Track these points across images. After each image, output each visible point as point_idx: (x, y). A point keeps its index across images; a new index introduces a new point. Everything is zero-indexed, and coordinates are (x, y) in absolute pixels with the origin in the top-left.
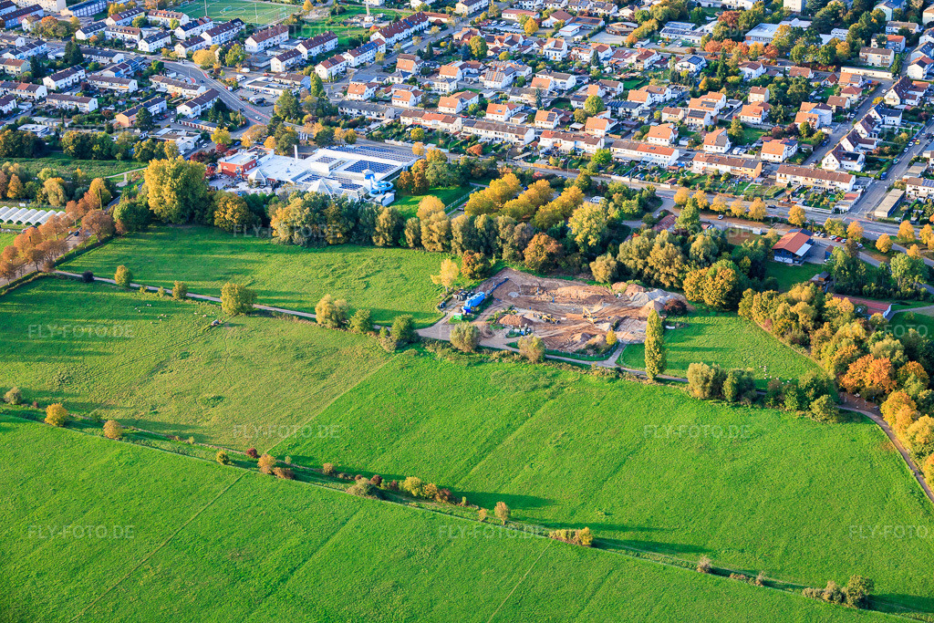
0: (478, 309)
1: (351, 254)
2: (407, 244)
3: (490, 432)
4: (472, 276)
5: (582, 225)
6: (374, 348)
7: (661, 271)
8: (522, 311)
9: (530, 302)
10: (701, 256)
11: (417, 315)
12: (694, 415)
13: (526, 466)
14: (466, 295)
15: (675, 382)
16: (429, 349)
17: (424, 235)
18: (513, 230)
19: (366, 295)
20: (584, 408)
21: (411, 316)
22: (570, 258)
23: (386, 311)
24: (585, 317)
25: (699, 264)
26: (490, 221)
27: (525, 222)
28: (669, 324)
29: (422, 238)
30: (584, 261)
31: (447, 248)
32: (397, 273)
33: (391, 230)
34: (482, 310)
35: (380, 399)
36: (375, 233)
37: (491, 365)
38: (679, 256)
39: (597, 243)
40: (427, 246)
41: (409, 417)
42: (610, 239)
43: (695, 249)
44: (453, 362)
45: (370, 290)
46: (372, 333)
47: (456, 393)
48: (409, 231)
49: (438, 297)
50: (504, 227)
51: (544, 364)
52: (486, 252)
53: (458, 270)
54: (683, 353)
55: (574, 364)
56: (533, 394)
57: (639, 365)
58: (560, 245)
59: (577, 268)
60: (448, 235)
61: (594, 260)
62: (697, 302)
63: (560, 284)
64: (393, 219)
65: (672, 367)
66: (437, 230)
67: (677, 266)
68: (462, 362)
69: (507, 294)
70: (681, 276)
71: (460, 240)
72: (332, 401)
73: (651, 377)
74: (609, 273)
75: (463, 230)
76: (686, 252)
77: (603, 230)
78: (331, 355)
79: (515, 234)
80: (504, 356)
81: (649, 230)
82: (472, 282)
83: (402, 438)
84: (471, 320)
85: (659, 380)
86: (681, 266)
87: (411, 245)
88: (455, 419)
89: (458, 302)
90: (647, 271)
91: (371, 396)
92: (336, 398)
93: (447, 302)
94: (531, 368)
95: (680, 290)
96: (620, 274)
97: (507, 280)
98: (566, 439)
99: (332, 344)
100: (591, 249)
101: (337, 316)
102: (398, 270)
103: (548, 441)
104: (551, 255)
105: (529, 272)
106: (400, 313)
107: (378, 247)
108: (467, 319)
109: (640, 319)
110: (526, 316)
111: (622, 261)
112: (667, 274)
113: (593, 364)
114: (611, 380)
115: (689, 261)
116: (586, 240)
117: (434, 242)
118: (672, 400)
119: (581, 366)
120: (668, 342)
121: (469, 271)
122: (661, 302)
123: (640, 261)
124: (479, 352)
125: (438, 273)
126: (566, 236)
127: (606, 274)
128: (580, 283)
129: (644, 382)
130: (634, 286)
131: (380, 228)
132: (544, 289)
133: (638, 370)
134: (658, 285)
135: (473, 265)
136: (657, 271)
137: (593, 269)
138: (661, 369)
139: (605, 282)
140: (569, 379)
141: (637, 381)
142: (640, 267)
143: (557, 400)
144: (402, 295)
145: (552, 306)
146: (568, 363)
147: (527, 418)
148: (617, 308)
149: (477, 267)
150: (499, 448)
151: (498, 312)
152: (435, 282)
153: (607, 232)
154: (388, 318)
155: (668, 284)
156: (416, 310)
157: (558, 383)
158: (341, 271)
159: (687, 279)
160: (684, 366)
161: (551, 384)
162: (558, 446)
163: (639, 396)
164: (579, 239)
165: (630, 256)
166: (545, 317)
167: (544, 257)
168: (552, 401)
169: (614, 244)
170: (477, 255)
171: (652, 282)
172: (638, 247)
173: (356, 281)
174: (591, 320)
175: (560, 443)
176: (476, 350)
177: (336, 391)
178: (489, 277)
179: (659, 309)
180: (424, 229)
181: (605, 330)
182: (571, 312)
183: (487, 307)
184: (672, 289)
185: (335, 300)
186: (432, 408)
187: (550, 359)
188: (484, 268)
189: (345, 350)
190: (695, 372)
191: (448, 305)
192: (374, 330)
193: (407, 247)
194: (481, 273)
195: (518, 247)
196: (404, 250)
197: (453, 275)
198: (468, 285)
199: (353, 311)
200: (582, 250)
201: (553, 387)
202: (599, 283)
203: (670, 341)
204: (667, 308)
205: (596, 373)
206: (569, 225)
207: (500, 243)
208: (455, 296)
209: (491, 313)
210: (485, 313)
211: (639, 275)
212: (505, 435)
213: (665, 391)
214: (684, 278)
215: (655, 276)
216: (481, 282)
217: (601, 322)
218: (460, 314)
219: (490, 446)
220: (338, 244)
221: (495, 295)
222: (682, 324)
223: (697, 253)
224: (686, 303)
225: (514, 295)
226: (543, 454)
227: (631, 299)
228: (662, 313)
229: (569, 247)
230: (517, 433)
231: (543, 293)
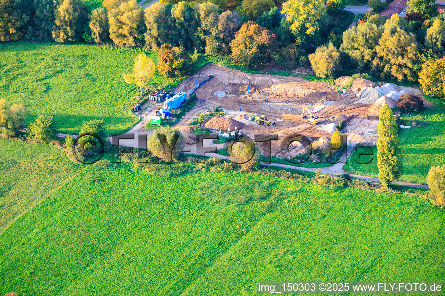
0: (179, 111)
1: (26, 53)
2: (93, 39)
3: (199, 252)
4: (171, 74)
5: (298, 11)
6: (58, 160)
7: (393, 62)
8: (231, 113)
9: (240, 102)
10: (439, 43)
11: (108, 120)
12: (437, 226)
13: (243, 289)
14: (165, 96)
15: (413, 189)
16: (125, 159)
17: (113, 29)
18: (216, 19)
19: (46, 99)
20: (307, 222)
21: (101, 121)
22: (284, 51)
23: (70, 117)
24: (305, 117)
25: (437, 53)
26: (190, 10)
27: (230, 10)
28: (403, 122)
29: (110, 31)
30: (301, 54)
31: (140, 43)
32: (83, 72)
33: (74, 23)
34: (183, 113)
35: (68, 218)
36: (54, 27)
37: (197, 175)
38: (413, 45)
39: (316, 32)
40: (116, 41)
41: (104, 237)
42: (331, 27)
43: (431, 36)
44: (152, 173)
45: (50, 94)
46: (56, 142)
47: (157, 209)
48: (94, 24)
49: (132, 98)
50: (207, 16)
51: (259, 172)
52: (185, 46)
53: (154, 67)
54: (421, 155)
55: (294, 172)
56: (248, 207)
57: (370, 171)
58: (273, 35)
59: (293, 62)
60: (141, 28)
61: (313, 51)
62: (435, 97)
63: (275, 80)
64: (75, 10)
65: (409, 172)
66: (127, 21)
67: (411, 55)
68: (163, 173)
69: (212, 94)
70: (415, 67)
71: (155, 32)
72: (12, 222)
73: (384, 183)
74: (332, 66)
75: (158, 20)
76: (420, 39)
77: (323, 17)
78: (8, 169)
79: (219, 24)
80: (212, 164)
81: (376, 16)
82: (170, 81)
83: (97, 261)
84: (172, 125)
85: (394, 188)
86: (415, 55)
87: (97, 40)
88: (158, 237)
89: (156, 105)
90: (376, 62)
91: (58, 215)
92: (17, 218)
93: (142, 104)
94: (244, 177)
95: (416, 84)
96: (344, 68)
97: (211, 77)
98: (289, 257)
99: (9, 157)
100: (309, 38)
101: (14, 124)
102: (83, 69)
103: (267, 260)
104: (262, 47)
105: (237, 67)
106: (87, 119)
107: (58, 43)
108: (167, 123)
109: (369, 118)
110: (237, 119)
111: (346, 51)
112: (399, 66)
113: (316, 171)
114: (338, 189)
115: (424, 49)
116: (303, 28)
117: (125, 36)
118: (411, 210)
119: (303, 174)
120: (403, 143)
121: (167, 67)
122: (393, 98)
123: (368, 51)
124: (183, 161)
125: (130, 71)
126: (279, 25)
127: (327, 68)
128: (298, 78)
129: (377, 190)
130: (362, 81)
131: (61, 21)
132: (256, 87)
133: (369, 177)
134: (390, 78)
135: (172, 61)
136: (388, 62)
137: (312, 62)
138: (397, 175)
139: (327, 77)
140: (290, 189)
141: (368, 188)
142: (367, 57)
143: (276, 213)
144: (89, 98)
145: (266, 106)
146: (287, 170)
147: (242, 235)
148: (342, 106)
149: (176, 64)
150: (210, 269)
151: (203, 114)
152: (128, 81)
153: (327, 20)
154: (74, 125)
155: (400, 77)
156: (106, 115)
157: (277, 194)
158: (16, 73)
159: (424, 71)
160: (424, 170)
161: (268, 195)
162: (279, 266)
163: (371, 205)
164: (294, 28)
165: (356, 45)
166: (258, 118)
167: (254, 50)
168: (270, 215)
169: (336, 33)
170: (176, 49)
171: (382, 75)
172: (364, 35)
173: (35, 83)
174: (313, 121)
175: (282, 262)
176: (178, 159)
177: (16, 210)
178: (190, 75)
179: (391, 106)
180: (112, 21)
181: (330, 132)
182: (288, 113)
183: (189, 109)
184: (405, 82)
185: (10, 105)
186: (130, 226)
187: (266, 167)
188: (184, 64)
189: (25, 163)
190: (437, 176)
191: (143, 107)
192: (58, 139)
193: (93, 43)
194: (181, 69)
195: (224, 39)
196: (89, 46)
197: (149, 73)
198: (166, 84)
199: (32, 118)
200: (299, 40)
201: (271, 198)
202: (319, 78)
203: (406, 143)
204: (400, 104)
205: (320, 181)
206: (283, 12)
207: (202, 35)
208: (151, 97)
209: (194, 116)
210: (187, 116)
211: (367, 67)
212: (217, 255)
213: (402, 199)
214: (420, 69)
215: (386, 68)
216: (182, 81)
217: (324, 123)
218: (158, 118)
219: (200, 268)
220: (11, 41)
221: (199, 96)
222: (418, 123)
223: (434, 40)
224: (423, 99)
225: (221, 94)
226: (262, 276)
227: (358, 95)
228: (395, 110)
229: (283, 38)
230: (230, 252)
231: (255, 91)
